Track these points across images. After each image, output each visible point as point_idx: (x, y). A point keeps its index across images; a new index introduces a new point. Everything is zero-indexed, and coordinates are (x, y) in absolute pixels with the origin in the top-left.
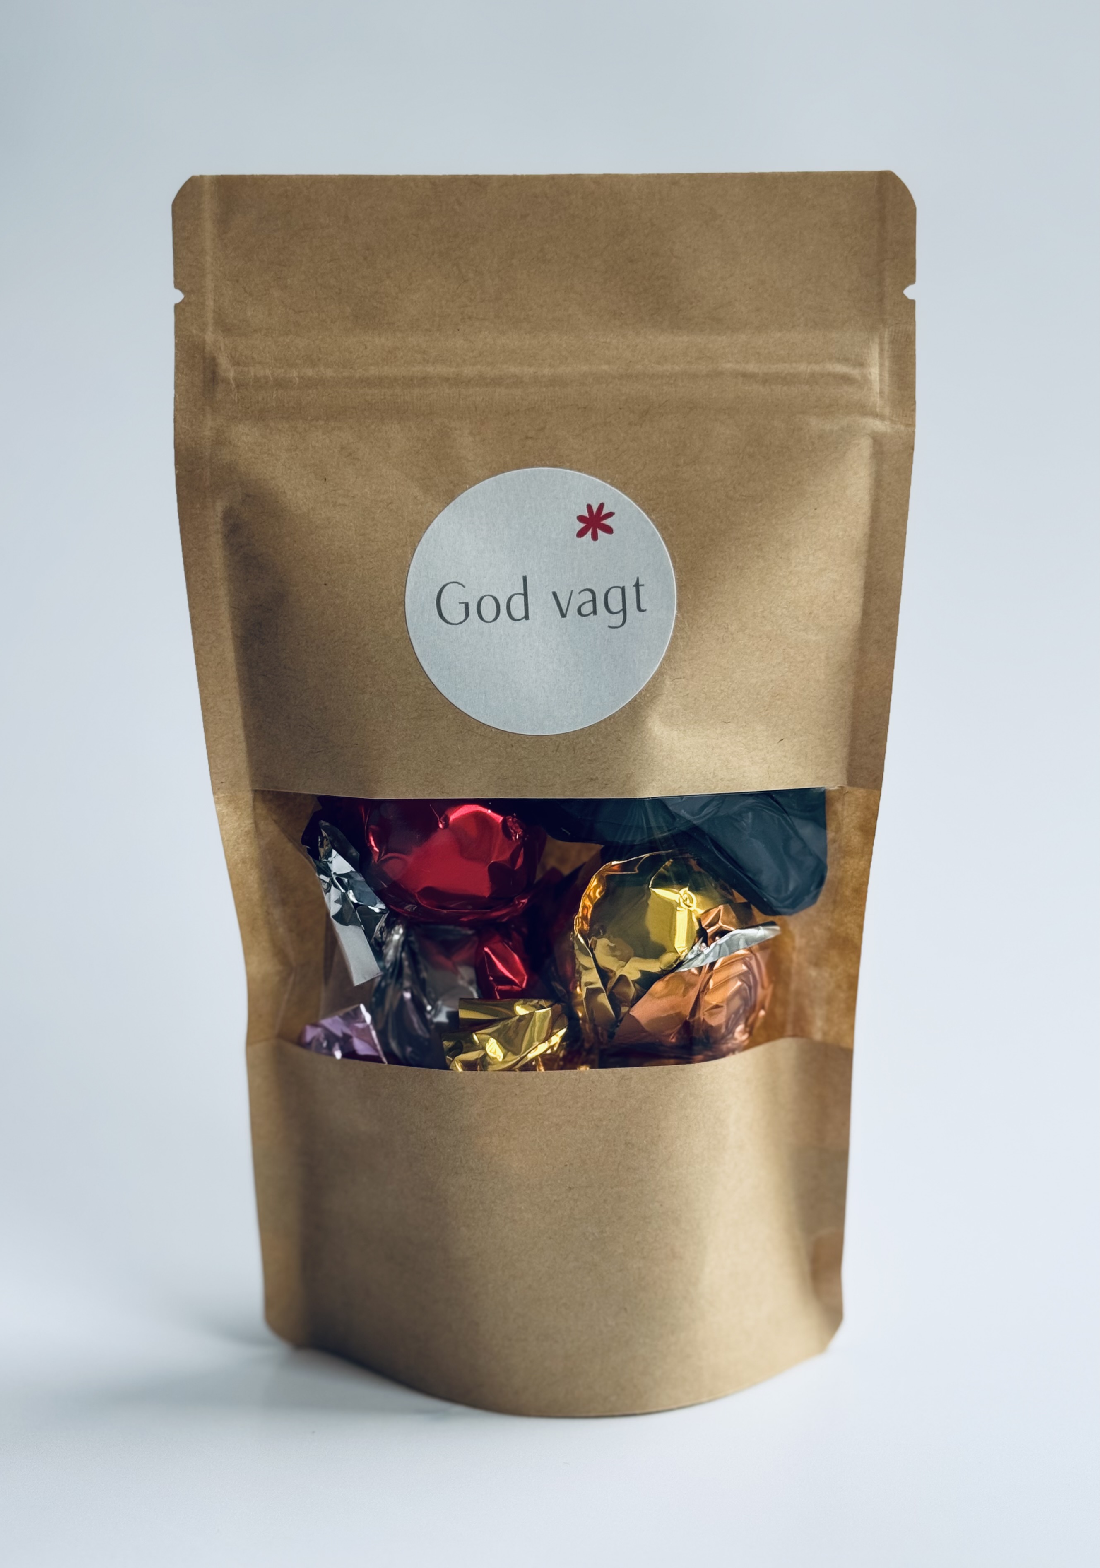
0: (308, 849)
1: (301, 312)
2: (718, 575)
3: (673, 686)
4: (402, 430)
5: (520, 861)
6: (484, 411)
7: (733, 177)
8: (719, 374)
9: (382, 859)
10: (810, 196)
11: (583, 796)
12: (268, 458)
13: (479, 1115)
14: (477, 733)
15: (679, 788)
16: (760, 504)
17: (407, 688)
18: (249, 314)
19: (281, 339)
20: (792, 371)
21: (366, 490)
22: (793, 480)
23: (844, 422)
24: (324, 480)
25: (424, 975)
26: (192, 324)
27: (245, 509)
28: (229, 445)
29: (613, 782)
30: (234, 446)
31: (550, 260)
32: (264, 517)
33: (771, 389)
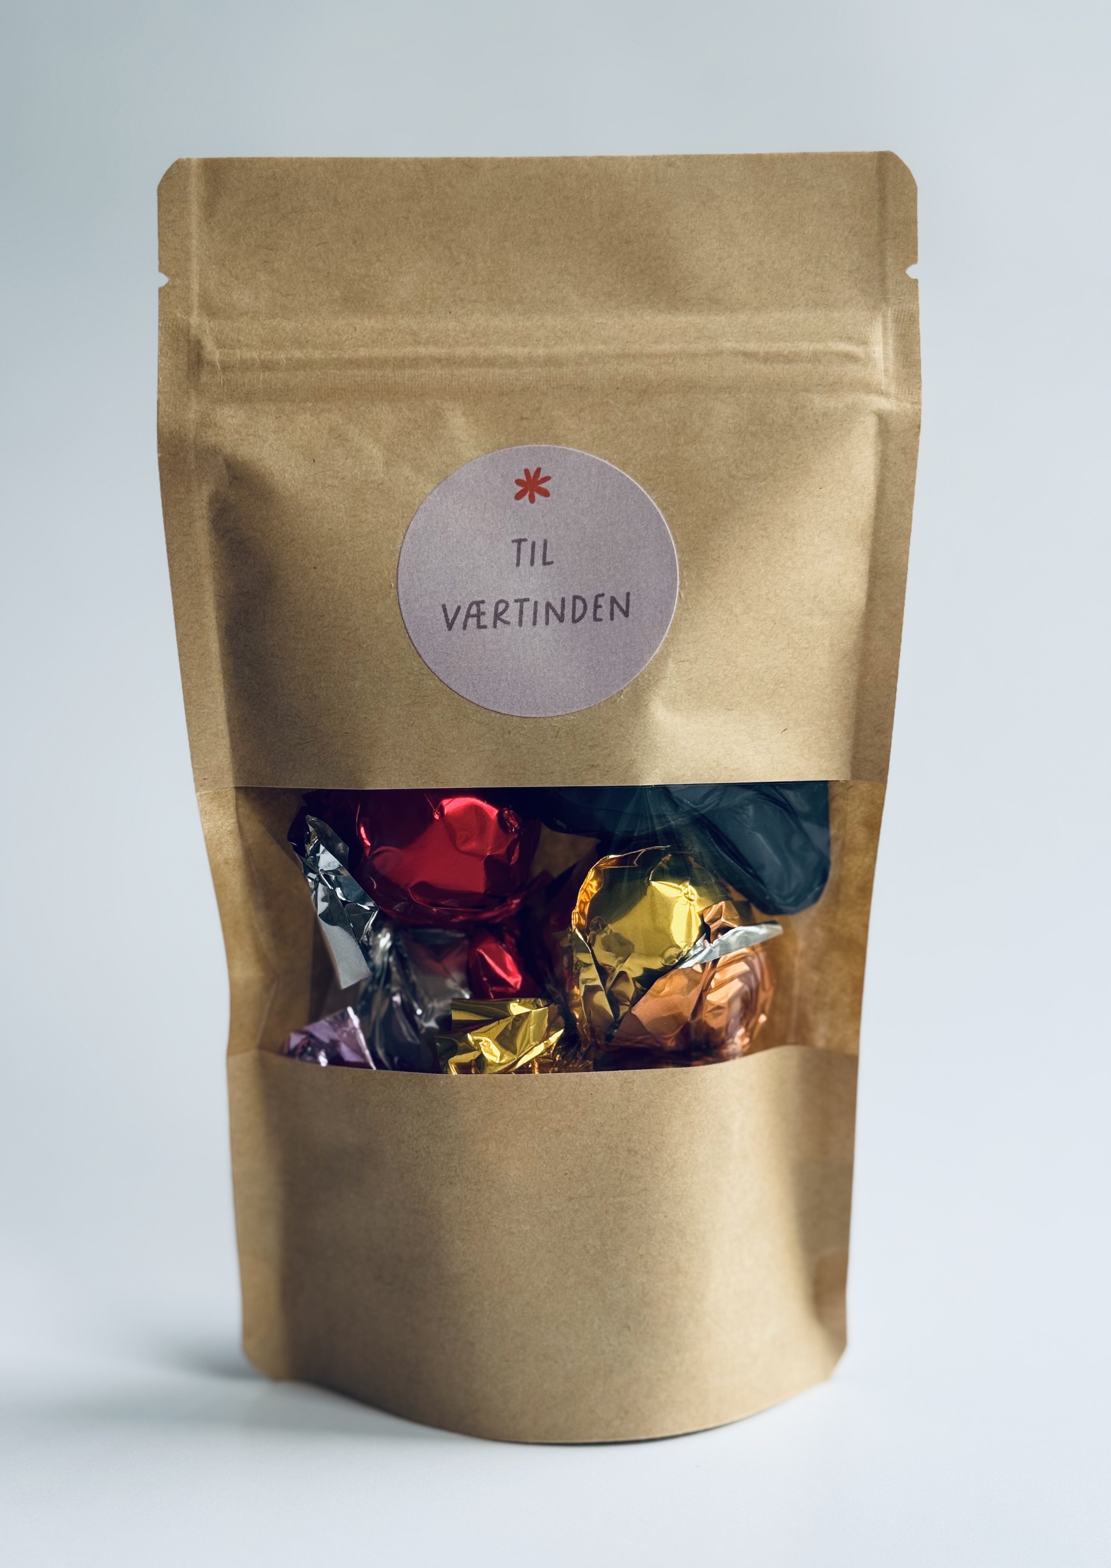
0: (294, 846)
1: (288, 295)
2: (722, 555)
3: (676, 669)
4: (392, 411)
5: (515, 858)
6: (477, 392)
7: (731, 157)
8: (720, 353)
9: (374, 852)
10: (809, 177)
11: (583, 783)
12: (254, 440)
13: (476, 1121)
14: (473, 720)
15: (682, 776)
16: (764, 483)
17: (400, 674)
18: (235, 298)
19: (268, 322)
20: (793, 350)
21: (356, 471)
22: (797, 459)
23: (850, 399)
24: (313, 461)
25: (414, 978)
26: (177, 307)
27: (233, 492)
28: (214, 427)
29: (615, 769)
30: (220, 428)
31: (545, 242)
32: (251, 500)
33: (773, 368)
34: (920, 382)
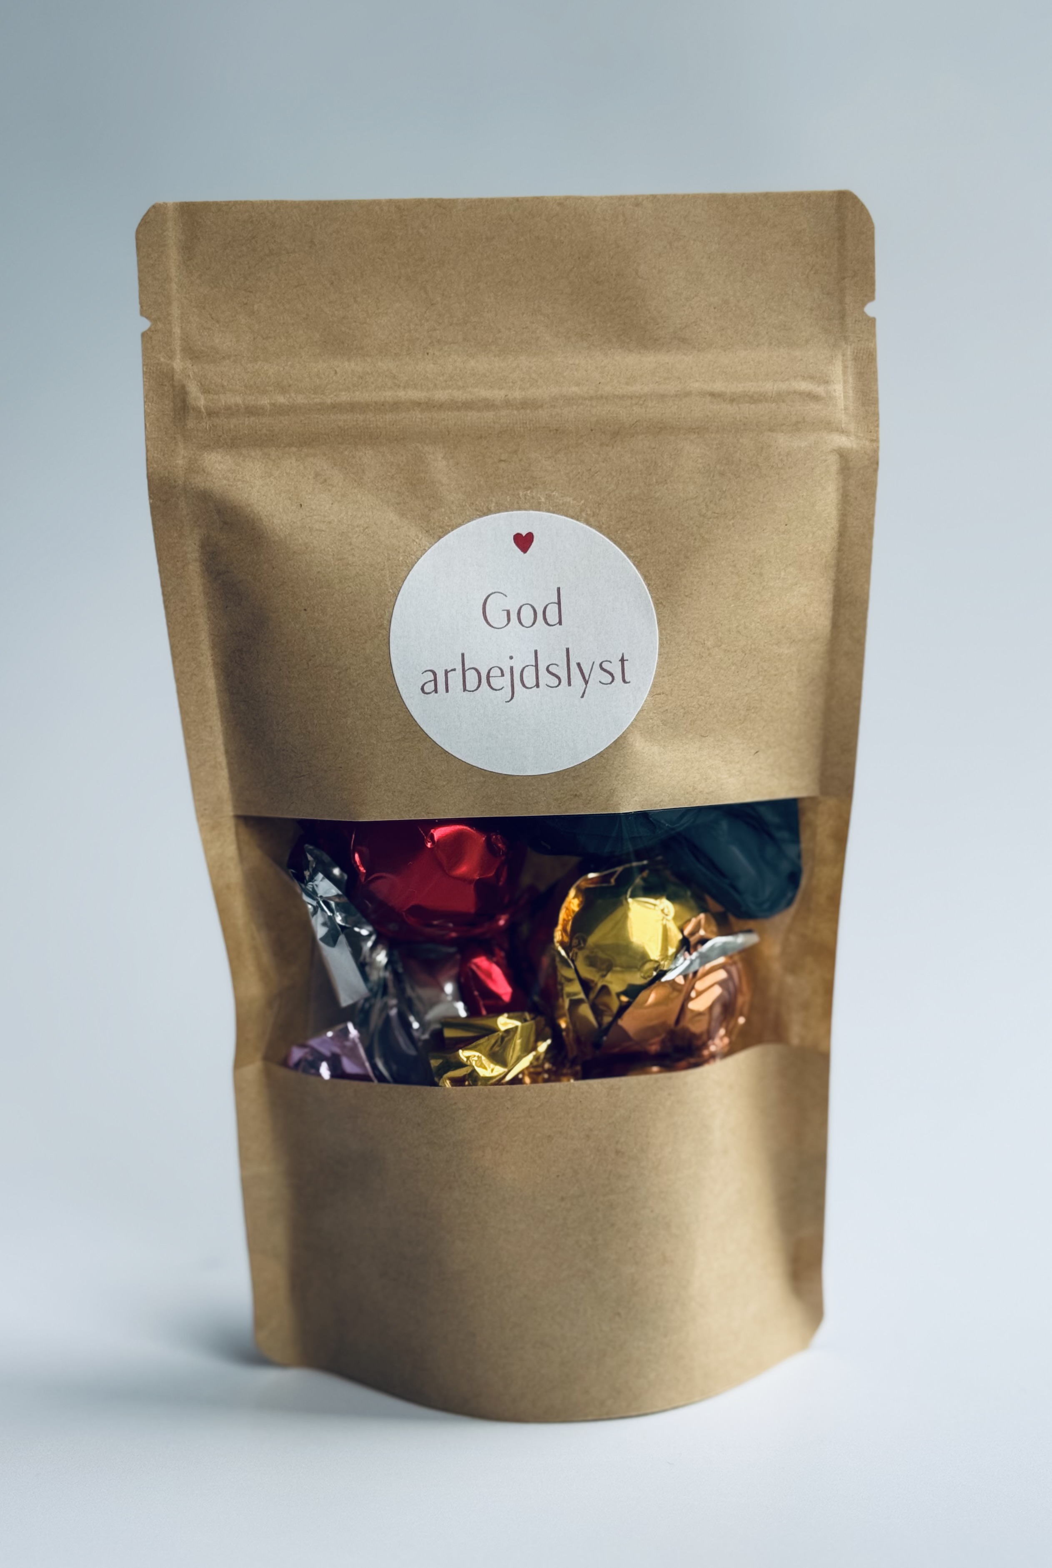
0: (292, 872)
1: (267, 338)
2: (693, 592)
3: (653, 702)
4: (375, 455)
5: (502, 880)
6: (456, 435)
7: (695, 198)
8: (688, 394)
9: (369, 879)
10: (771, 216)
11: (567, 811)
12: (243, 485)
13: (472, 1129)
15: (661, 801)
16: (732, 521)
18: (217, 341)
19: (250, 366)
20: (759, 390)
21: (342, 515)
22: (764, 497)
23: (812, 438)
24: (300, 507)
25: (409, 992)
26: (160, 352)
27: (224, 537)
28: (202, 472)
29: (597, 798)
30: (208, 474)
31: (518, 282)
32: (242, 545)
33: (739, 408)
34: (878, 420)
